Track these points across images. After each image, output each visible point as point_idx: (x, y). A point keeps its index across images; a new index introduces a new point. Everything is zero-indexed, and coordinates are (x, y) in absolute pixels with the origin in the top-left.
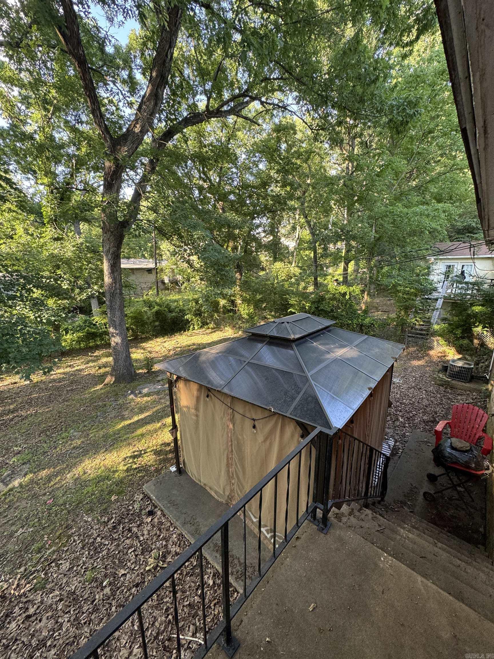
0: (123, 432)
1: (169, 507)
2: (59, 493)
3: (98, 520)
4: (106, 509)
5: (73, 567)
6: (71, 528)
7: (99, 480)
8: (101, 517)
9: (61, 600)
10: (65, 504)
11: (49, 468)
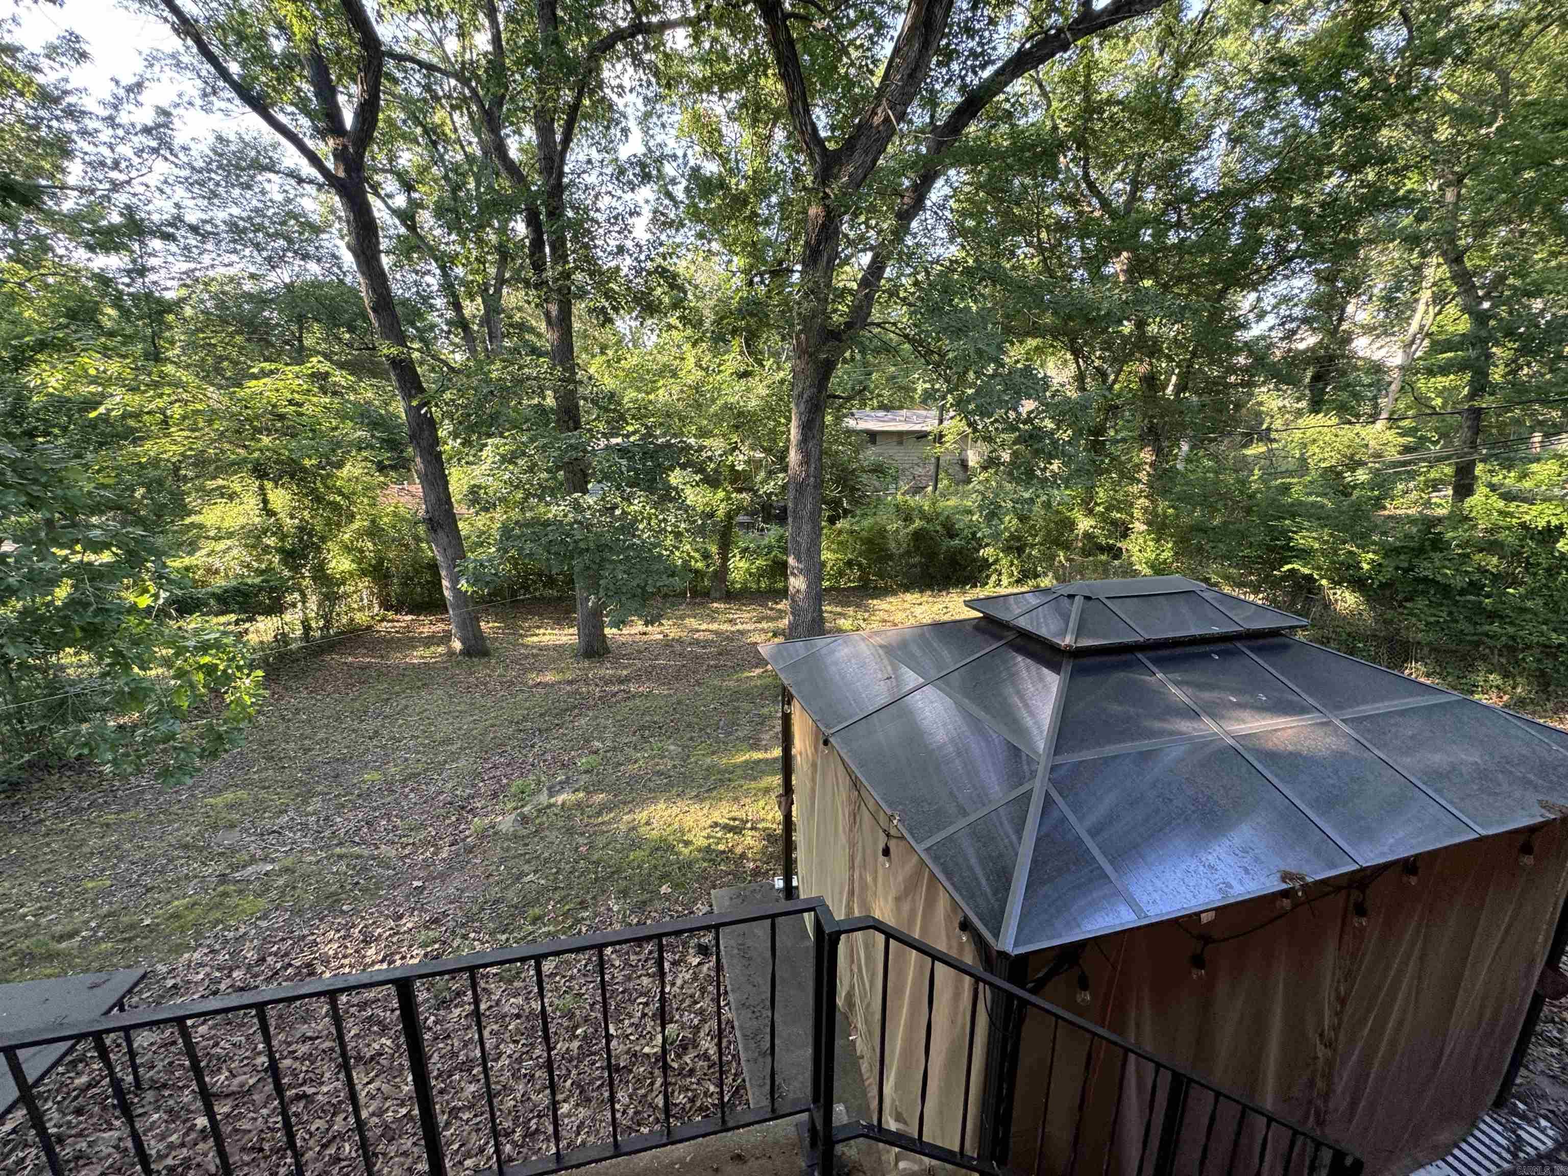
0: (739, 772)
1: (732, 956)
2: (601, 841)
3: (624, 916)
4: (644, 903)
5: (556, 974)
6: (586, 908)
7: (663, 847)
8: (632, 912)
9: (518, 1016)
10: (597, 863)
11: (608, 792)
